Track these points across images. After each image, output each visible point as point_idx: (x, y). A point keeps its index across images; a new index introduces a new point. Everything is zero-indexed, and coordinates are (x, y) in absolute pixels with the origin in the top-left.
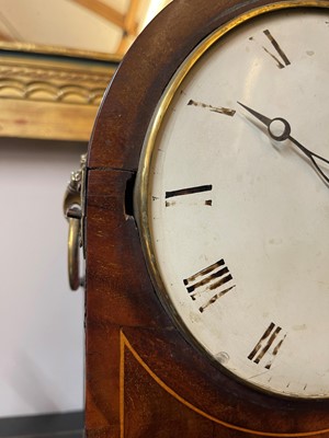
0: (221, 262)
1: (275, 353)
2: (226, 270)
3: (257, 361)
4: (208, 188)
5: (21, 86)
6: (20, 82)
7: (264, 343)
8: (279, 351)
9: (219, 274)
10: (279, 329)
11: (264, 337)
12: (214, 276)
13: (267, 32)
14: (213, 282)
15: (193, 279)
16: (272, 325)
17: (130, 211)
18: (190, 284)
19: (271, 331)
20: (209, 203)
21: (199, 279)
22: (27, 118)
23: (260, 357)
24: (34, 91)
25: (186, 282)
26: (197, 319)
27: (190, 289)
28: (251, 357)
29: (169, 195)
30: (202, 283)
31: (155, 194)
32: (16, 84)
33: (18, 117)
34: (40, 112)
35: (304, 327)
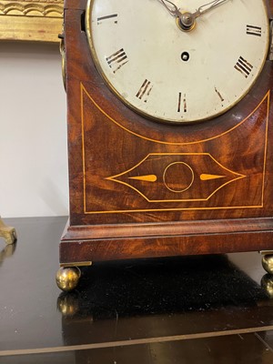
0: (122, 50)
1: (148, 94)
2: (124, 53)
3: (140, 98)
4: (116, 15)
5: (41, 9)
6: (41, 6)
7: (143, 89)
8: (150, 93)
9: (121, 55)
10: (149, 83)
11: (143, 86)
12: (119, 56)
14: (119, 59)
15: (110, 58)
16: (146, 81)
17: (84, 28)
18: (109, 60)
19: (146, 83)
20: (116, 22)
21: (113, 58)
22: (45, 29)
23: (141, 96)
24: (48, 12)
25: (107, 59)
26: (113, 77)
27: (109, 63)
28: (137, 96)
29: (99, 19)
30: (114, 60)
31: (93, 19)
32: (38, 8)
33: (40, 29)
34: (53, 25)
35: (161, 82)
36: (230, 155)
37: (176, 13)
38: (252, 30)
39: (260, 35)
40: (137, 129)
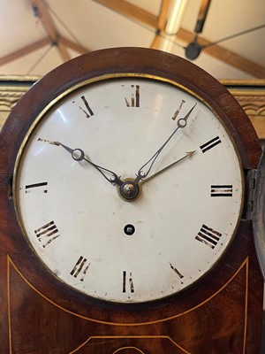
0: (52, 223)
1: (85, 273)
2: (55, 227)
3: (75, 276)
4: (46, 184)
7: (78, 267)
8: (87, 271)
9: (52, 228)
10: (85, 260)
11: (78, 263)
12: (49, 229)
13: (83, 98)
14: (49, 232)
15: (39, 230)
16: (81, 258)
18: (38, 233)
19: (81, 261)
20: (46, 191)
21: (42, 231)
23: (77, 274)
25: (36, 232)
26: (43, 251)
27: (38, 236)
28: (72, 273)
29: (27, 187)
30: (43, 233)
31: (21, 186)
35: (100, 260)
36: (196, 338)
37: (117, 181)
38: (219, 191)
39: (231, 195)
40: (75, 307)
